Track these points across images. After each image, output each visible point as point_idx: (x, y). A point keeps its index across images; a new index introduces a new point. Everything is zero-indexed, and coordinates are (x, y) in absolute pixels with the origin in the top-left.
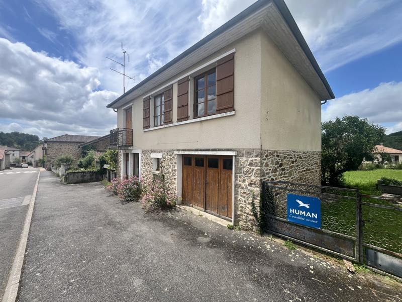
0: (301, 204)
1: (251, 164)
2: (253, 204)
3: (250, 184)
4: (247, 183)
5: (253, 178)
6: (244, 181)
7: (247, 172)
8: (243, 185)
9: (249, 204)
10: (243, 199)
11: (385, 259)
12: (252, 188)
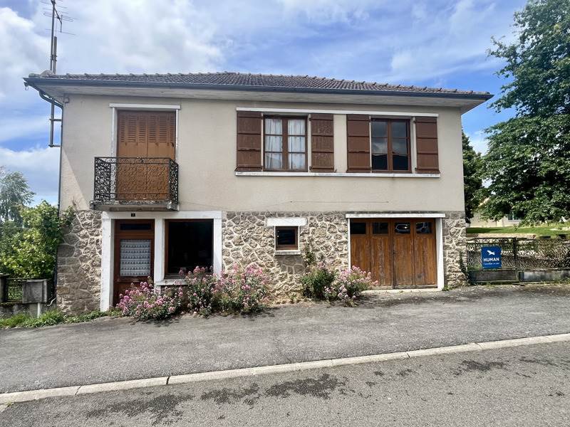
0: (490, 253)
1: (458, 225)
2: (461, 262)
3: (457, 244)
4: (454, 243)
5: (460, 237)
6: (451, 242)
7: (454, 232)
8: (451, 245)
9: (457, 262)
10: (451, 259)
11: (527, 274)
12: (459, 247)
